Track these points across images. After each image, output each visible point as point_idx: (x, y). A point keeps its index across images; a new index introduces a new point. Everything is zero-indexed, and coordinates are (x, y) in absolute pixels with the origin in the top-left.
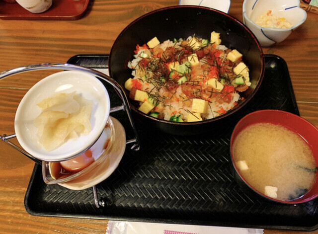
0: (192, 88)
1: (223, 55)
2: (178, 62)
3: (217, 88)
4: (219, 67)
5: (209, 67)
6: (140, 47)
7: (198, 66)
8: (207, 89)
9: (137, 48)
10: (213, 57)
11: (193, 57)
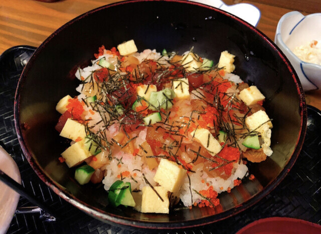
0: (164, 138)
1: (233, 91)
2: (155, 86)
3: (208, 149)
4: (221, 110)
5: (205, 105)
6: (105, 51)
7: (186, 99)
8: (190, 145)
9: (100, 50)
10: (215, 90)
11: (181, 84)
